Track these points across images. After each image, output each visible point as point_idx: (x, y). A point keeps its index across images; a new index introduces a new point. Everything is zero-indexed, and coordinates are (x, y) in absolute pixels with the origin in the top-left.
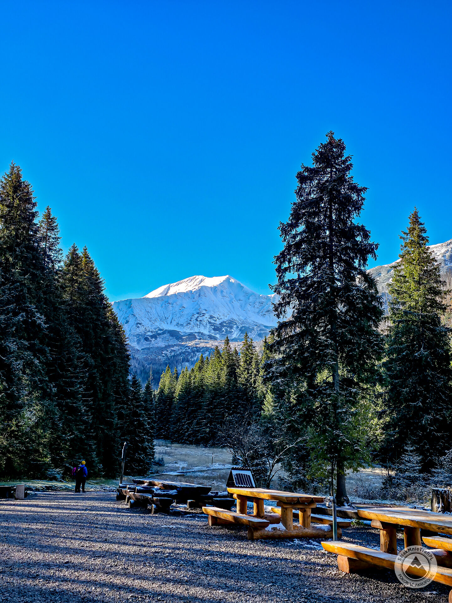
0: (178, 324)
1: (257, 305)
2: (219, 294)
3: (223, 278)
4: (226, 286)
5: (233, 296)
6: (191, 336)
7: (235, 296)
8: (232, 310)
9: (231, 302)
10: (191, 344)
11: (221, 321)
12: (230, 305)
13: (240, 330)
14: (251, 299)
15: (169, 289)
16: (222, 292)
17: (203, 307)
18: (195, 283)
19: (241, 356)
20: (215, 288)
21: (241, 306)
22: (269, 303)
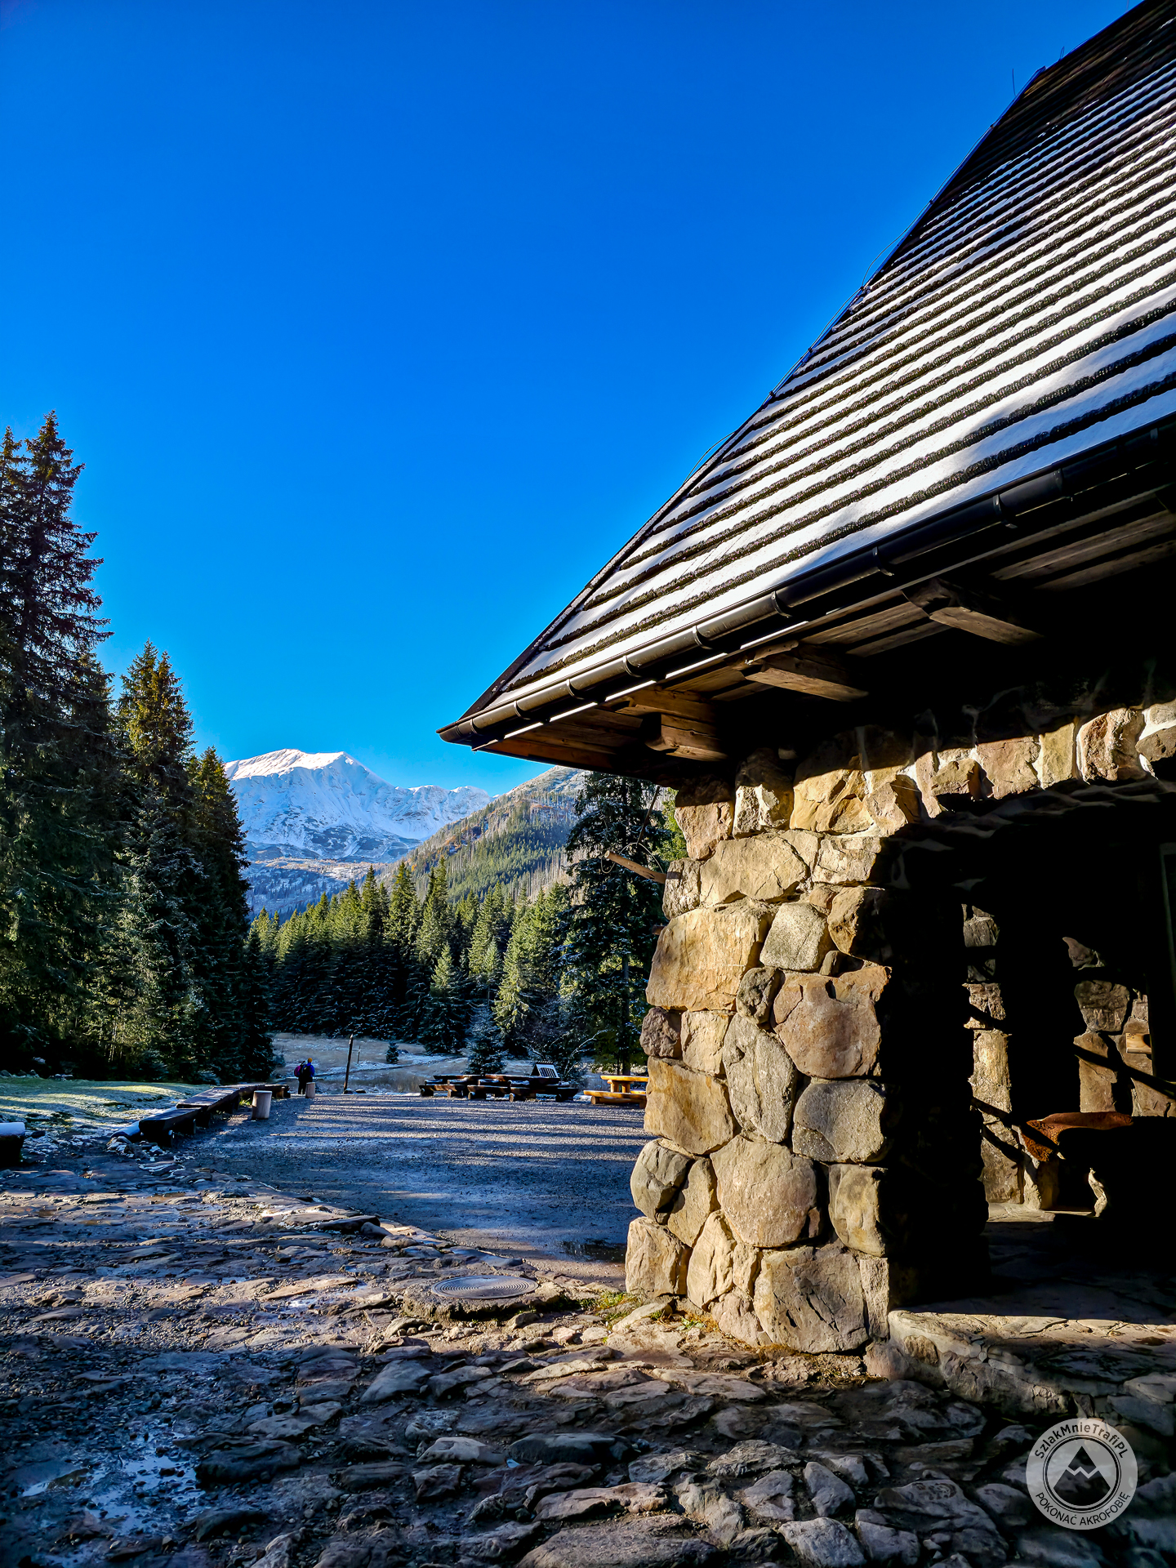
0: (256, 832)
1: (390, 804)
2: (325, 782)
3: (334, 756)
4: (338, 768)
5: (350, 787)
6: (273, 851)
7: (353, 788)
8: (347, 808)
9: (346, 796)
10: (272, 863)
11: (327, 827)
12: (343, 800)
13: (359, 843)
14: (380, 793)
15: (238, 768)
16: (331, 778)
17: (295, 802)
18: (284, 762)
19: (392, 897)
20: (319, 771)
21: (362, 804)
22: (410, 801)
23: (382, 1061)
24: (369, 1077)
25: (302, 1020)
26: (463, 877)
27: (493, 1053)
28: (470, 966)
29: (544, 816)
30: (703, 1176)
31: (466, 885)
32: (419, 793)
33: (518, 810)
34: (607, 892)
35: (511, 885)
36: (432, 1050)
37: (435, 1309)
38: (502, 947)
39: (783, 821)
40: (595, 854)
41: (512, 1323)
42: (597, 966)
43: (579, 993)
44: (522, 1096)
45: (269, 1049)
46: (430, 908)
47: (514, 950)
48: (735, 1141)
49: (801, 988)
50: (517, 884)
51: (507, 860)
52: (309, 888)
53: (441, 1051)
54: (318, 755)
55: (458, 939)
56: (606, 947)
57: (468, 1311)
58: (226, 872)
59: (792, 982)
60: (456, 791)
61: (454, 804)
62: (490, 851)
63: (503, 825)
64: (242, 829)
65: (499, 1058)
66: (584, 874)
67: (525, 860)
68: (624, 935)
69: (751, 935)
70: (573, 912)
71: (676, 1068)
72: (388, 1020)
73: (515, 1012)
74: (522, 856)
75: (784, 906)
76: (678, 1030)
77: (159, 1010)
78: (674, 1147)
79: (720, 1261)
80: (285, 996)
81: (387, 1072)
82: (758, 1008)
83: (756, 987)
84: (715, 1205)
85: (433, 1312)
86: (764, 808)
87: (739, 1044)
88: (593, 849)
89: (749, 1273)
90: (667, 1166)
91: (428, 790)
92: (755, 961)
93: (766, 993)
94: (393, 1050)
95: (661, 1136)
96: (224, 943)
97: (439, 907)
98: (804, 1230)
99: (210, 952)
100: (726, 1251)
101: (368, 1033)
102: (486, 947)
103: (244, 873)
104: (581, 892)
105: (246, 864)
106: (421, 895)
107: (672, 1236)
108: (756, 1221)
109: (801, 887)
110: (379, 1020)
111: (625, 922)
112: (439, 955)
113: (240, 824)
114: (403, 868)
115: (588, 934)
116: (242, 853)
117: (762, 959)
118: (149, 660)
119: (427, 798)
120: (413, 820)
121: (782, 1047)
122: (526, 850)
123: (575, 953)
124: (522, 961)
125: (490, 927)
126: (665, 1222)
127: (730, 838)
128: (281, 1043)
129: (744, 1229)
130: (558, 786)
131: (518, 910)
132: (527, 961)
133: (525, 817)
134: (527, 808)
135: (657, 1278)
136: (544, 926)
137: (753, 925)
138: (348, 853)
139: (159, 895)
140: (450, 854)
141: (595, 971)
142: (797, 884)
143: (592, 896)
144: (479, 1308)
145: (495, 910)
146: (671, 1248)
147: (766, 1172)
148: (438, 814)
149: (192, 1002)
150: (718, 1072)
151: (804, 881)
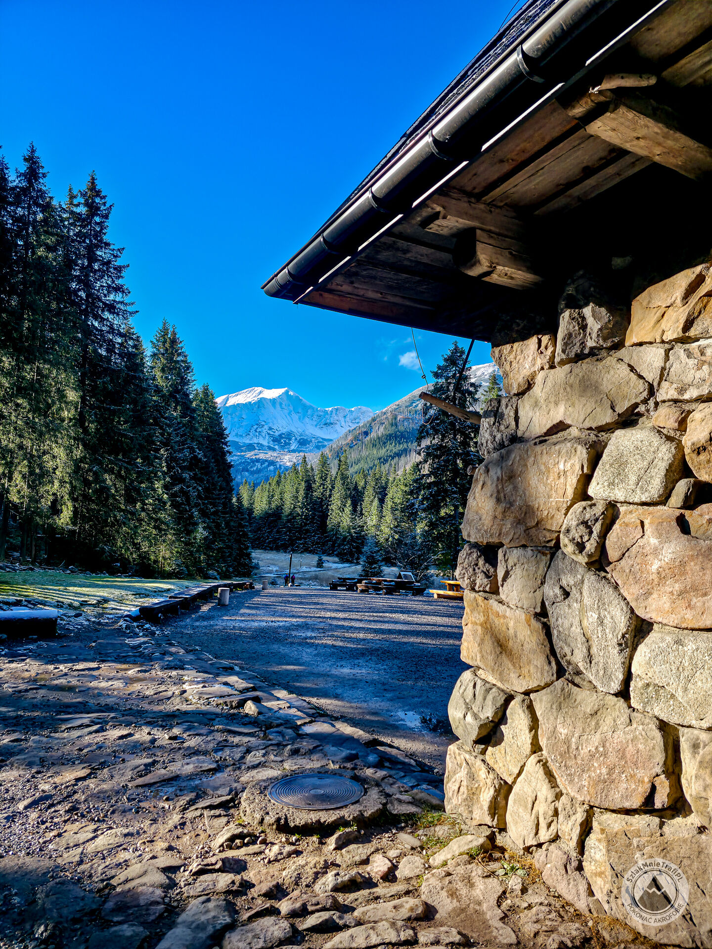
0: (237, 435)
1: (315, 418)
2: (278, 406)
3: (282, 391)
4: (285, 398)
5: (292, 409)
6: (251, 447)
7: (294, 409)
8: (291, 421)
9: (290, 414)
10: (249, 455)
11: (280, 432)
12: (288, 417)
13: (299, 442)
14: (310, 412)
15: (227, 399)
16: (281, 404)
17: (261, 418)
18: (254, 395)
19: (316, 472)
20: (274, 399)
21: (300, 419)
22: (327, 416)
23: (314, 566)
24: (307, 576)
25: (270, 543)
26: (359, 461)
27: (376, 563)
28: (364, 512)
29: (406, 423)
30: (522, 715)
31: (360, 465)
32: (332, 411)
33: (390, 420)
34: (444, 466)
35: (387, 465)
36: (343, 561)
37: (263, 819)
38: (382, 501)
39: (616, 340)
40: (436, 441)
41: (332, 842)
42: (438, 512)
43: (426, 528)
44: (390, 591)
45: (250, 559)
46: (339, 478)
47: (389, 503)
48: (559, 684)
49: (642, 523)
50: (391, 465)
51: (384, 450)
52: (272, 468)
53: (348, 561)
54: (273, 390)
55: (356, 497)
56: (444, 499)
57: (292, 825)
58: (219, 457)
59: (628, 516)
60: (353, 409)
61: (352, 417)
62: (374, 445)
63: (382, 429)
64: (226, 432)
65: (380, 566)
66: (428, 455)
67: (395, 450)
68: (455, 493)
69: (578, 467)
70: (421, 479)
71: (493, 603)
72: (317, 543)
73: (391, 539)
74: (392, 447)
75: (619, 433)
76: (494, 564)
77: (182, 537)
78: (491, 679)
79: (543, 808)
80: (259, 529)
81: (317, 573)
82: (588, 545)
83: (585, 523)
84: (536, 748)
85: (261, 822)
86: (594, 326)
87: (564, 583)
88: (434, 438)
89: (577, 831)
90: (485, 699)
91: (337, 409)
92: (582, 494)
93: (597, 528)
94: (320, 560)
95: (479, 668)
96: (219, 499)
97: (344, 478)
98: (649, 799)
99: (211, 504)
100: (550, 800)
101: (307, 550)
102: (372, 501)
103: (229, 459)
104: (427, 466)
105: (230, 453)
106: (334, 472)
107: (490, 769)
108: (585, 776)
109: (642, 408)
110: (313, 543)
111: (456, 484)
112: (345, 506)
113: (225, 429)
114: (323, 455)
115: (431, 492)
116: (227, 446)
117: (591, 492)
118: (165, 331)
119: (336, 414)
120: (329, 428)
121: (616, 587)
122: (396, 444)
123: (423, 504)
124: (393, 510)
125: (374, 490)
126: (483, 752)
127: (552, 367)
128: (258, 556)
129: (571, 781)
130: (414, 404)
131: (391, 479)
132: (397, 510)
133: (394, 424)
134: (396, 418)
135: (475, 807)
136: (407, 489)
137: (582, 454)
138: (292, 448)
139: (178, 471)
140: (351, 447)
141: (437, 515)
142: (636, 405)
143: (434, 469)
144: (303, 823)
145: (377, 479)
146: (489, 781)
147: (597, 724)
148: (343, 423)
149: (201, 533)
150: (538, 610)
151: (645, 401)
